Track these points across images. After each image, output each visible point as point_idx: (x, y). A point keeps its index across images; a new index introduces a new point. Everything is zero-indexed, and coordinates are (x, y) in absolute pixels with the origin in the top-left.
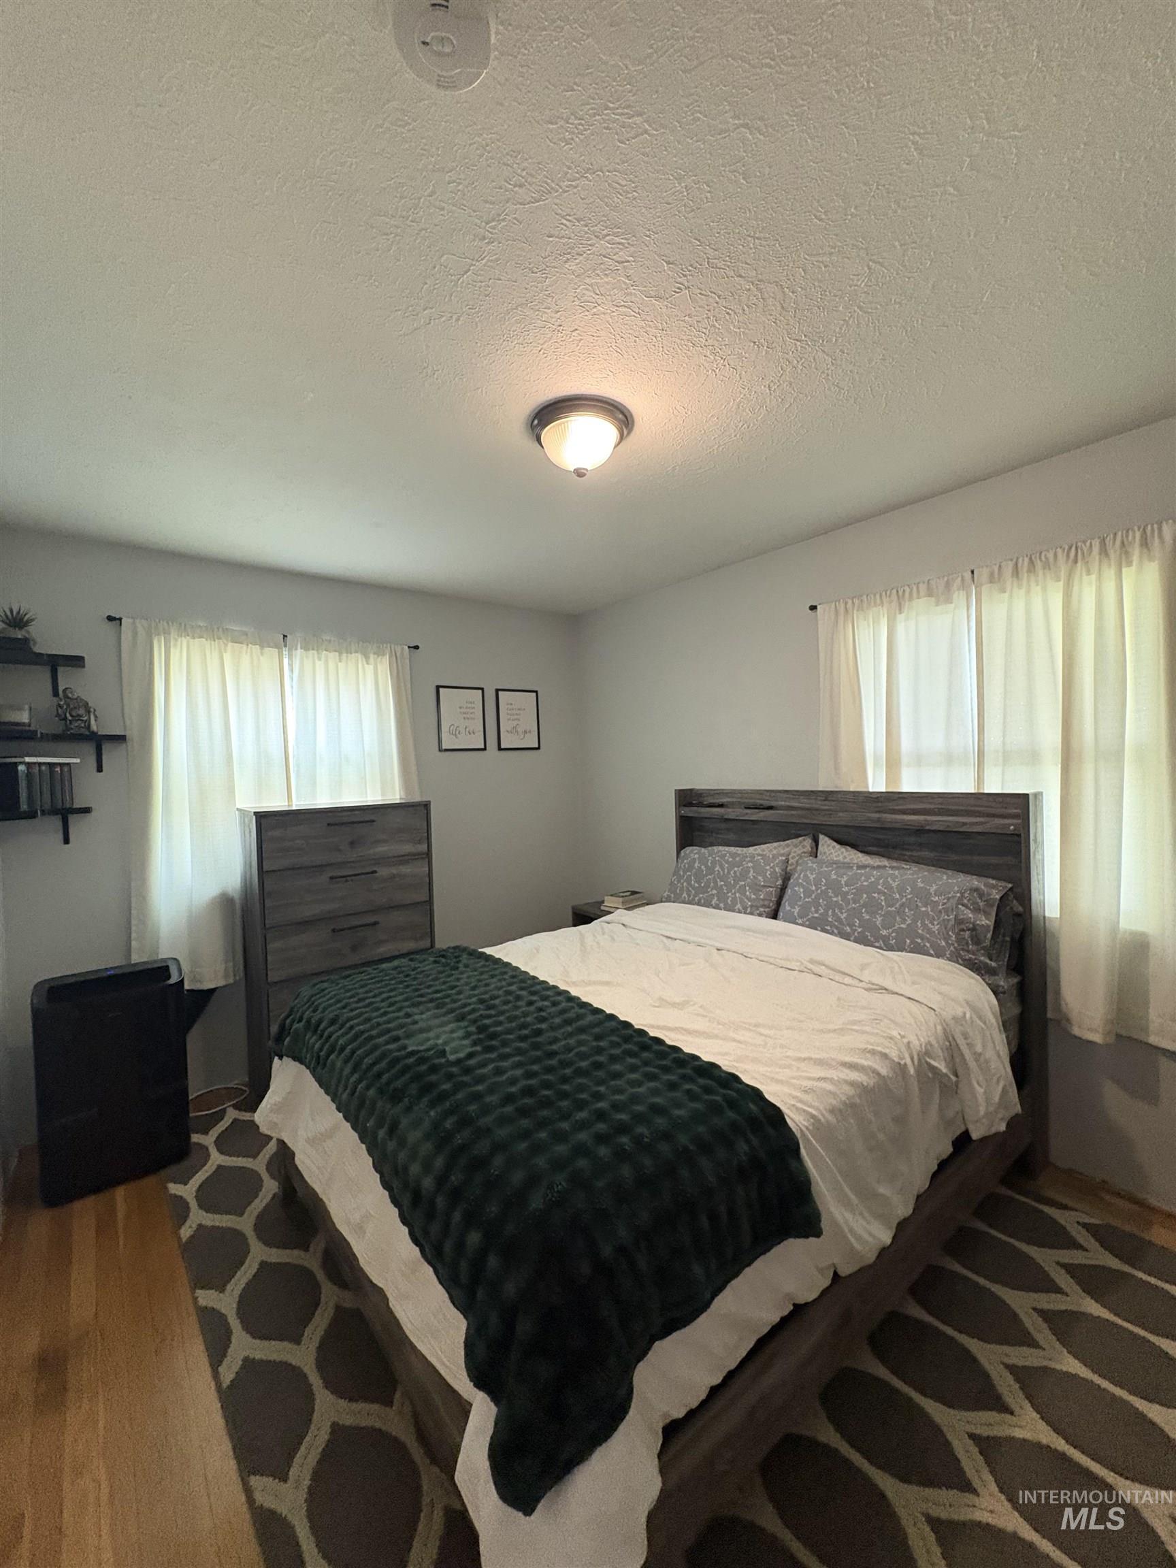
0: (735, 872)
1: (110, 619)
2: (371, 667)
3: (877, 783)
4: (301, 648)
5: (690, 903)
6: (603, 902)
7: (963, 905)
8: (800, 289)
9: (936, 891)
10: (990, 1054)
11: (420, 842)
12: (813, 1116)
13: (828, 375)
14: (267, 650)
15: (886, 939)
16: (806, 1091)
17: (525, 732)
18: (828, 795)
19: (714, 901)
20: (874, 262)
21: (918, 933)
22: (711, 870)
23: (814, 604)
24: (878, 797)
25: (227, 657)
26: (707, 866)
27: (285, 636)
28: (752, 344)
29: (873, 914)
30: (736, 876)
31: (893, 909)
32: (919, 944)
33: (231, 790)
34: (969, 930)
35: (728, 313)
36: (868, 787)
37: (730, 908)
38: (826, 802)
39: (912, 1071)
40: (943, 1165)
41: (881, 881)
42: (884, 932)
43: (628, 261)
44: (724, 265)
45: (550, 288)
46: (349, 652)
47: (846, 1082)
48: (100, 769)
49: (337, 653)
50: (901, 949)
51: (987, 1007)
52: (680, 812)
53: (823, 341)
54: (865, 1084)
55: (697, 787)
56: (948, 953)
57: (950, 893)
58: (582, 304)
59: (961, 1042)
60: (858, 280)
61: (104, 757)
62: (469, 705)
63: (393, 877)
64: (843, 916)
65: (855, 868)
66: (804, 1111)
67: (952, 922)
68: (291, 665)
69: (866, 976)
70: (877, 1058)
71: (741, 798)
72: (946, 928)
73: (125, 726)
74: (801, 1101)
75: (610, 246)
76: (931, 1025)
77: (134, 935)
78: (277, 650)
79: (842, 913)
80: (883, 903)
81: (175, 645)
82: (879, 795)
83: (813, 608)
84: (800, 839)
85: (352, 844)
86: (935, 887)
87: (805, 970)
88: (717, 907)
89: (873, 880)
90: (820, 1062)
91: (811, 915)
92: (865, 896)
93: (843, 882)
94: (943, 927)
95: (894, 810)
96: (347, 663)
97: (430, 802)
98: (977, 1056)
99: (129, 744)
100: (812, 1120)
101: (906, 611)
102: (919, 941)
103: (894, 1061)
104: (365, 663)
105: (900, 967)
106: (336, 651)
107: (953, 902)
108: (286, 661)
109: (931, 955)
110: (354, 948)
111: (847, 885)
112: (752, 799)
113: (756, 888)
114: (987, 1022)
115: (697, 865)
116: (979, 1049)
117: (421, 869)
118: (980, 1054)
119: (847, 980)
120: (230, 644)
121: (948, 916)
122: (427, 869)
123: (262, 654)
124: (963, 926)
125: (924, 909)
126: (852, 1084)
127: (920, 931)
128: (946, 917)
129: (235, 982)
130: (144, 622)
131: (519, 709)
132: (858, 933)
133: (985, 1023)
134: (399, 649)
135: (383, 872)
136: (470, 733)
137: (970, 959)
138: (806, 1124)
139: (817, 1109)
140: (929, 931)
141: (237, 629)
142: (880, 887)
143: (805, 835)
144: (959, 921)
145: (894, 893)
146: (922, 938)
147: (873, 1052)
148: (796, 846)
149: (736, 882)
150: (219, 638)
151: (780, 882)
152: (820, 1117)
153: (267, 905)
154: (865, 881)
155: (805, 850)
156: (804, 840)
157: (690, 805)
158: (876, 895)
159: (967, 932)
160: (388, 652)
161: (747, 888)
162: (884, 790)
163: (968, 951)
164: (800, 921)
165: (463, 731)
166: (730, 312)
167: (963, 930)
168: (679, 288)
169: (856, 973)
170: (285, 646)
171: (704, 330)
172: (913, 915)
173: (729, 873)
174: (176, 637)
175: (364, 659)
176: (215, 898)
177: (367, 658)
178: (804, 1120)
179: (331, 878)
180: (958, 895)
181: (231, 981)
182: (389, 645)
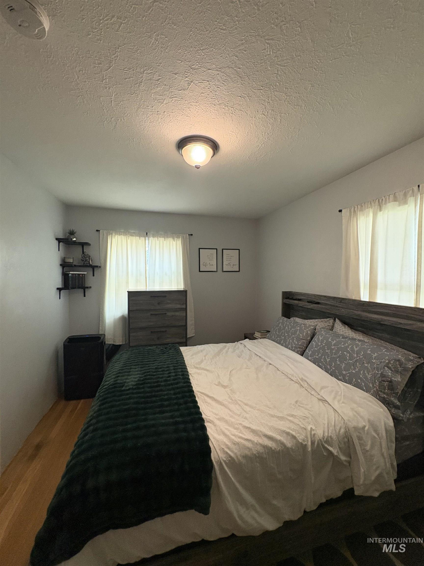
0: (292, 331)
1: (97, 231)
2: (175, 242)
3: (365, 297)
4: (152, 237)
5: (274, 341)
6: (255, 334)
7: (388, 367)
8: (242, 66)
9: (375, 357)
10: (375, 452)
11: (183, 304)
12: (230, 457)
13: (288, 101)
14: (141, 238)
15: (344, 376)
16: (234, 443)
17: (234, 265)
18: (342, 300)
19: (282, 342)
20: (268, 40)
21: (360, 377)
22: (284, 328)
23: (341, 209)
24: (363, 304)
25: (129, 241)
26: (283, 326)
27: (147, 233)
28: (240, 97)
29: (341, 362)
30: (292, 332)
31: (352, 362)
32: (359, 382)
33: (127, 283)
34: (388, 381)
35: (218, 87)
36: (360, 298)
37: (286, 347)
38: (341, 303)
39: (310, 449)
40: (330, 502)
41: (350, 347)
42: (344, 372)
43: (160, 79)
44: (199, 67)
45: (142, 99)
46: (167, 237)
47: (261, 445)
48: (94, 275)
49: (163, 238)
50: (350, 383)
51: (383, 427)
52: (283, 301)
53: (273, 86)
54: (273, 448)
55: (293, 291)
56: (372, 391)
57: (382, 359)
58: (158, 101)
59: (356, 441)
60: (267, 52)
61: (95, 272)
62: (211, 255)
63: (173, 316)
64: (328, 360)
65: (341, 338)
66: (227, 453)
67: (379, 375)
68: (149, 243)
69: (322, 393)
70: (289, 437)
71: (308, 297)
72: (375, 378)
73: (100, 263)
74: (229, 448)
75: (148, 75)
76: (338, 428)
77: (100, 325)
78: (144, 238)
79: (328, 358)
80: (348, 358)
81: (114, 238)
82: (364, 303)
83: (340, 211)
84: (328, 319)
85: (159, 304)
86: (376, 355)
87: (298, 382)
88: (282, 345)
89: (347, 345)
90: (254, 431)
91: (315, 356)
92: (341, 352)
93: (333, 344)
94: (373, 376)
95: (371, 311)
96: (167, 241)
97: (187, 290)
98: (365, 452)
99: (101, 268)
100: (230, 459)
101: (383, 210)
102: (359, 381)
103: (299, 441)
104: (173, 241)
105: (341, 393)
106: (163, 237)
107: (383, 364)
108: (147, 241)
109: (364, 391)
110: (158, 339)
111: (334, 345)
112: (311, 298)
113: (298, 339)
114: (380, 435)
115: (280, 325)
116: (368, 448)
117: (183, 314)
118: (367, 451)
119: (313, 393)
120: (130, 237)
121: (378, 371)
122: (185, 314)
123: (140, 239)
124: (384, 379)
125: (366, 365)
126: (265, 447)
127: (361, 376)
128: (377, 372)
129: (125, 344)
130: (106, 231)
131: (231, 256)
132: (333, 370)
133: (378, 435)
134: (185, 236)
135: (169, 314)
136: (211, 266)
137: (384, 398)
138: (225, 459)
139: (235, 454)
140: (366, 378)
141: (132, 232)
142: (348, 349)
143: (330, 318)
144: (382, 375)
145: (354, 353)
146: (361, 379)
147: (288, 434)
148: (326, 322)
149: (292, 335)
150: (127, 235)
151: (309, 338)
152: (236, 459)
153: (130, 321)
154: (343, 345)
155: (330, 325)
156: (330, 320)
157: (288, 298)
158: (345, 353)
159: (387, 383)
160: (181, 237)
161: (295, 339)
162: (368, 301)
163: (384, 393)
164: (310, 358)
165: (208, 264)
166: (218, 86)
167: (384, 381)
168: (189, 83)
169: (318, 390)
170: (147, 236)
171: (214, 97)
172: (360, 367)
173: (290, 330)
174: (115, 235)
175: (173, 240)
176: (120, 317)
177: (174, 239)
178: (225, 457)
179: (151, 314)
180: (387, 361)
181: (124, 343)
182: (181, 234)
